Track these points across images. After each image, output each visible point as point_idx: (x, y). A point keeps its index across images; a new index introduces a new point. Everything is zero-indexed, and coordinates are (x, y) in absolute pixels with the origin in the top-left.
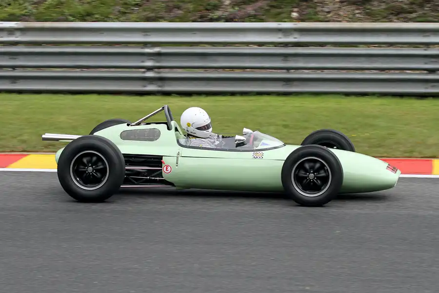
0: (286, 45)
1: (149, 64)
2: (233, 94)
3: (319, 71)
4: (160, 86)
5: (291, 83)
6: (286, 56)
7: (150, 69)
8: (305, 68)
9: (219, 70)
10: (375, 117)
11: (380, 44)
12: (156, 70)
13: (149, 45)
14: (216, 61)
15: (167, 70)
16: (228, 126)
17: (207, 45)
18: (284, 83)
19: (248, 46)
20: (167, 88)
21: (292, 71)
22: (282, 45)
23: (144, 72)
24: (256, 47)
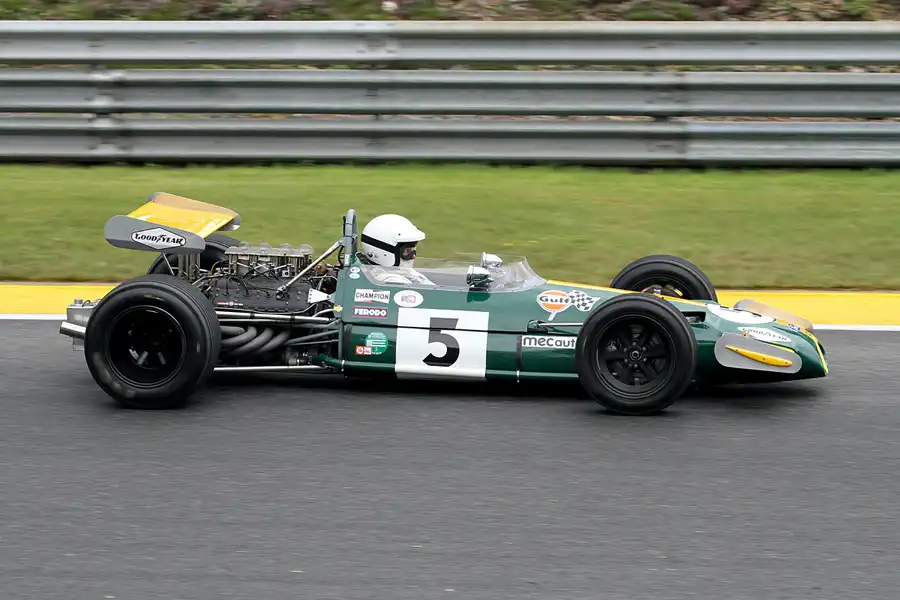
0: (373, 65)
1: (102, 102)
2: (268, 162)
3: (438, 118)
4: (123, 148)
5: (383, 140)
6: (373, 88)
7: (102, 113)
8: (412, 111)
9: (241, 115)
10: (553, 208)
11: (558, 64)
12: (117, 116)
13: (99, 67)
14: (233, 98)
15: (138, 115)
16: (260, 227)
17: (215, 66)
18: (368, 141)
19: (296, 67)
20: (139, 151)
21: (385, 116)
22: (365, 66)
23: (90, 120)
24: (315, 69)
